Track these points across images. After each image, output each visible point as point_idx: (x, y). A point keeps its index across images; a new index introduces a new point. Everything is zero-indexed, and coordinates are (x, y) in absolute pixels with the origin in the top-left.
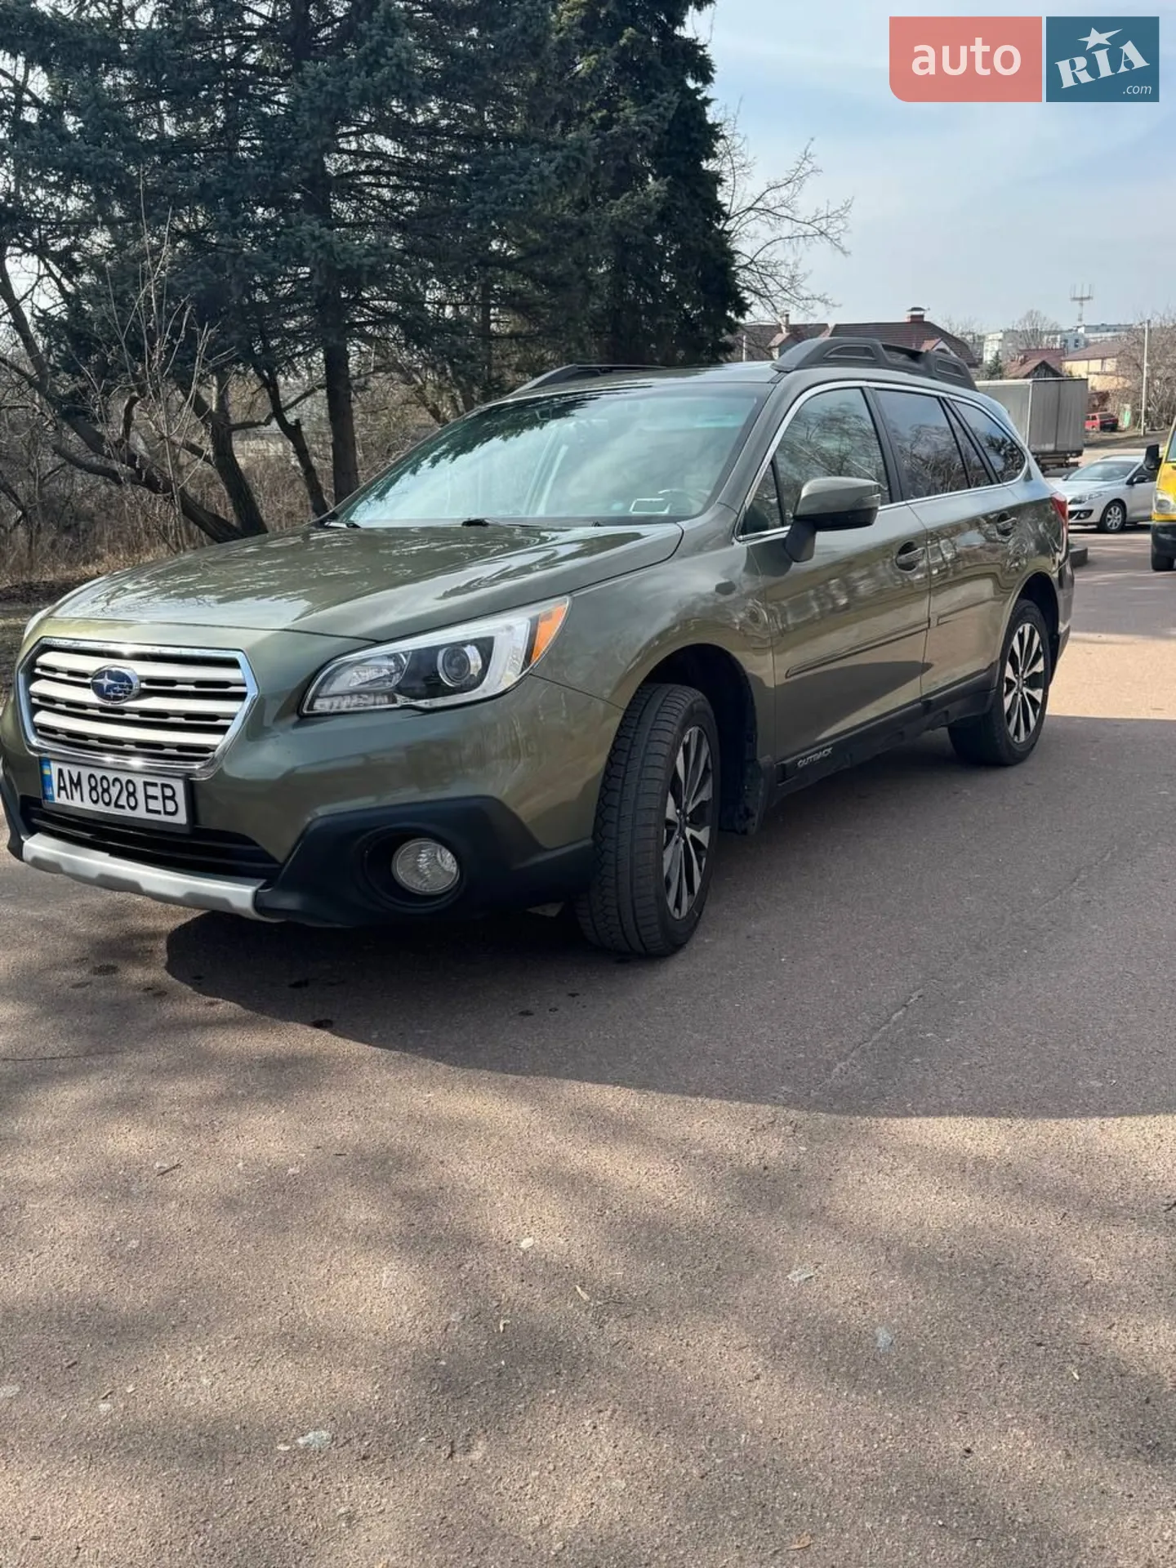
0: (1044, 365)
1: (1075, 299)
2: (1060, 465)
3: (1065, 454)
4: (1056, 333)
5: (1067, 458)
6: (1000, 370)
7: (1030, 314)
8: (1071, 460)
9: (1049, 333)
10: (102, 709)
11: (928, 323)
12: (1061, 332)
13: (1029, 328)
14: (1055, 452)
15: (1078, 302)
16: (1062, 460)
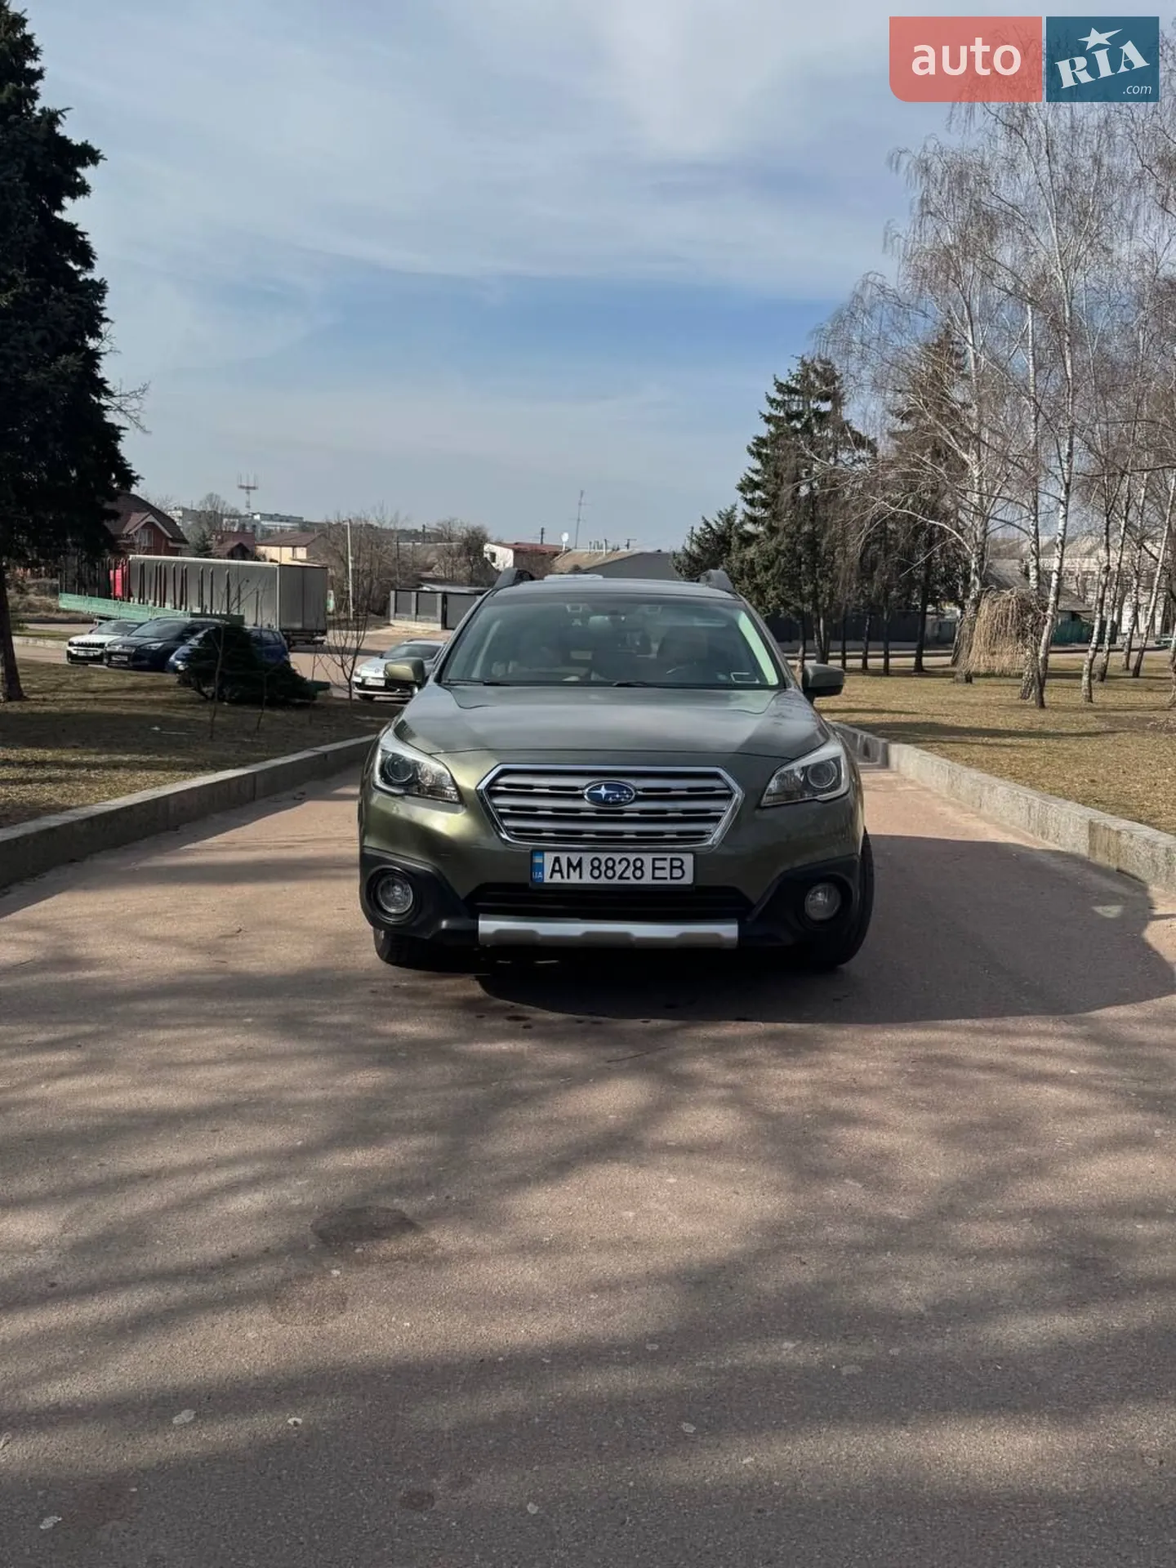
0: (240, 546)
1: (242, 487)
2: (308, 642)
3: (313, 632)
4: (235, 517)
5: (313, 636)
6: (207, 548)
7: (210, 497)
8: (318, 638)
9: (230, 516)
10: (598, 811)
11: (134, 495)
12: (239, 517)
13: (209, 509)
14: (303, 630)
15: (244, 491)
16: (309, 638)
